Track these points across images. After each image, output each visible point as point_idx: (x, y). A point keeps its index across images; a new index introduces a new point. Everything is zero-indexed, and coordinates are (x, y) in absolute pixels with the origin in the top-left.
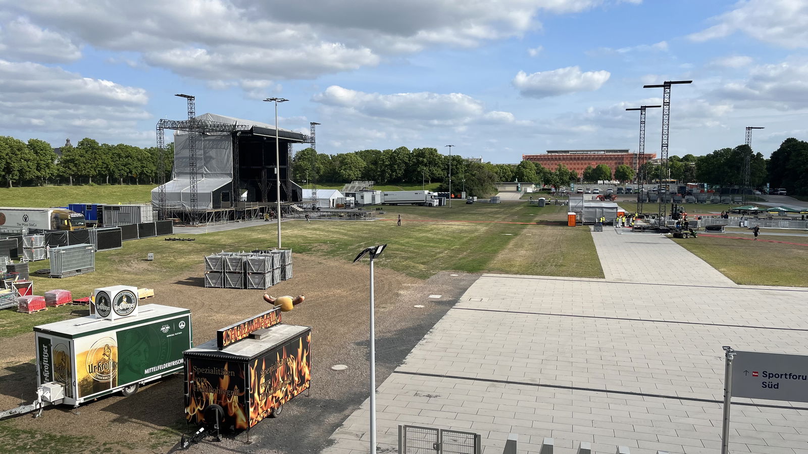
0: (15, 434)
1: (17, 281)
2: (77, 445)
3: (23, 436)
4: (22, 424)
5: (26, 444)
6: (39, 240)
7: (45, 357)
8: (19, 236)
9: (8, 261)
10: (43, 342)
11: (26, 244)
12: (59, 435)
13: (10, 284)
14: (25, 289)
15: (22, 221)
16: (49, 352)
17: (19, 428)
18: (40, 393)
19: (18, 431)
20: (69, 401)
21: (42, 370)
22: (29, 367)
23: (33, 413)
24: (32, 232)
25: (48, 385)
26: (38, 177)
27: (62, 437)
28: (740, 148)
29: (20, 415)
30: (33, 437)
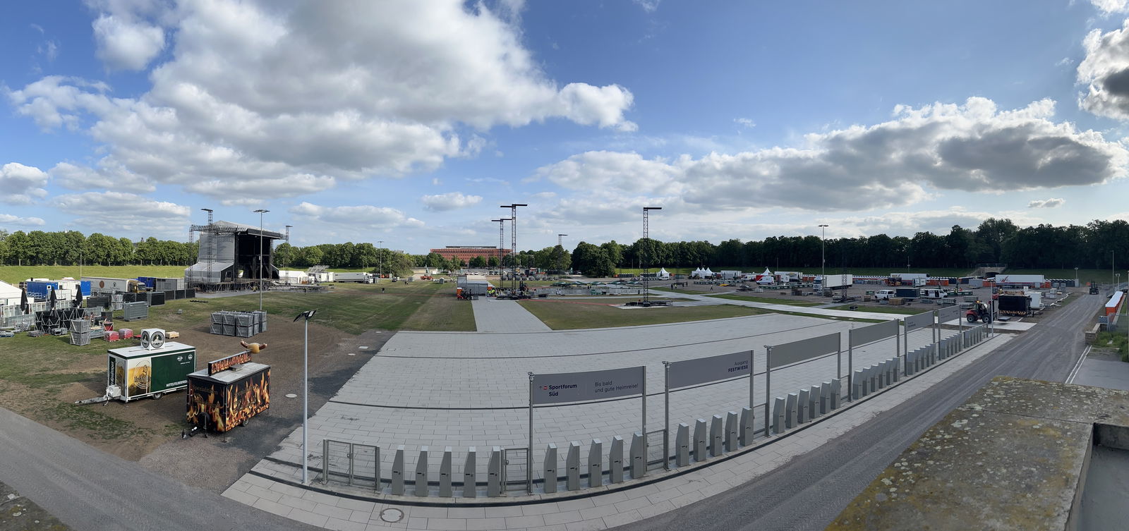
0: (92, 414)
1: (105, 322)
2: (124, 426)
3: (96, 416)
4: (96, 409)
5: (97, 421)
6: (120, 297)
7: (112, 369)
8: (110, 295)
9: (102, 309)
10: (112, 360)
11: (113, 300)
12: (115, 418)
13: (101, 323)
14: (109, 327)
15: (112, 286)
16: (114, 366)
17: (95, 411)
18: (108, 391)
19: (94, 412)
20: (123, 398)
21: (110, 377)
22: (103, 375)
23: (103, 402)
24: (118, 293)
25: (112, 386)
26: (124, 260)
27: (116, 420)
28: (557, 247)
29: (96, 403)
30: (101, 418)
